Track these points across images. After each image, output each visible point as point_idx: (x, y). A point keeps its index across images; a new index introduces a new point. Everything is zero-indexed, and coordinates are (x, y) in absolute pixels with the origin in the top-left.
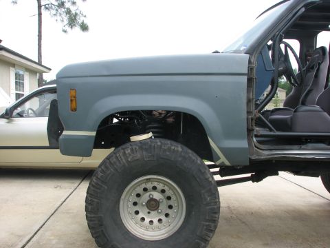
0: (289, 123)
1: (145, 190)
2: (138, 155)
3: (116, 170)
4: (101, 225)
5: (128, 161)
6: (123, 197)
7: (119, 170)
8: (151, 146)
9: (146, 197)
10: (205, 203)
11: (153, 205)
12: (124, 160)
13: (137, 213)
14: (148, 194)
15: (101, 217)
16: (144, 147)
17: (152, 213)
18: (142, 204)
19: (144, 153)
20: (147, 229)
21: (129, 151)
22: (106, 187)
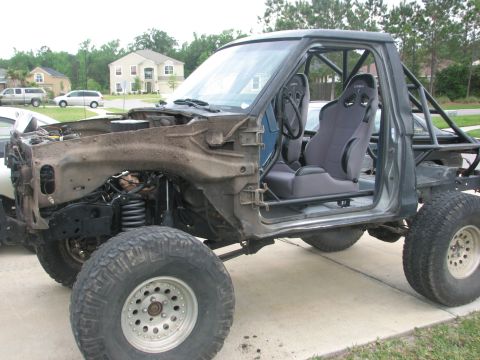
0: (290, 187)
1: (146, 293)
2: (143, 258)
3: (116, 279)
4: (103, 349)
5: (131, 267)
6: (124, 309)
7: (121, 279)
8: (156, 243)
9: (147, 302)
10: (221, 299)
11: (156, 309)
12: (127, 267)
13: (138, 322)
14: (149, 298)
15: (102, 339)
16: (149, 246)
17: (156, 318)
18: (143, 311)
19: (150, 253)
20: (151, 339)
21: (132, 254)
22: (106, 302)
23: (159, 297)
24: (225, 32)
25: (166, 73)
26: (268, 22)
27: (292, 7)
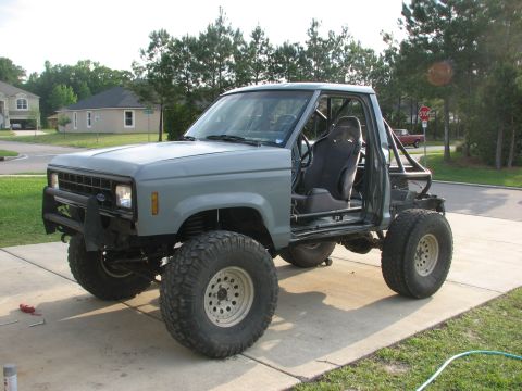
23: (225, 285)
24: (80, 63)
25: (19, 107)
26: (152, 56)
27: (178, 42)
